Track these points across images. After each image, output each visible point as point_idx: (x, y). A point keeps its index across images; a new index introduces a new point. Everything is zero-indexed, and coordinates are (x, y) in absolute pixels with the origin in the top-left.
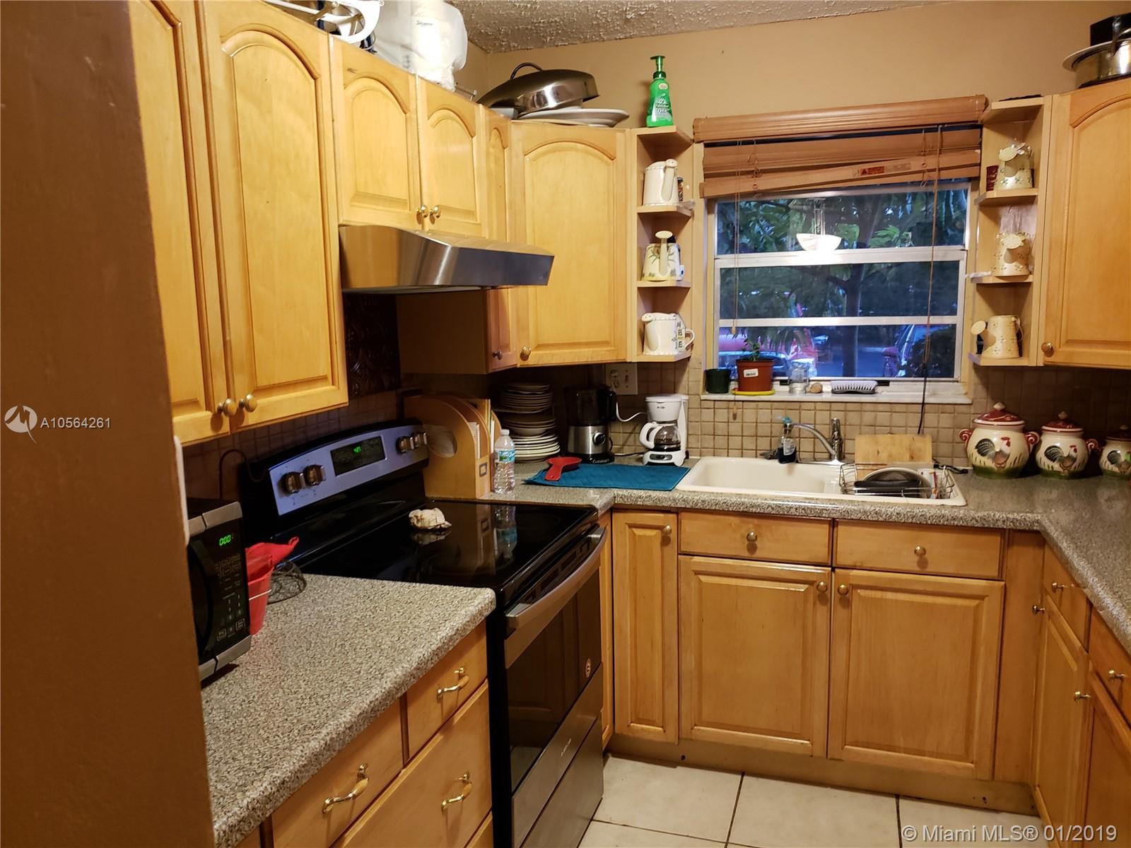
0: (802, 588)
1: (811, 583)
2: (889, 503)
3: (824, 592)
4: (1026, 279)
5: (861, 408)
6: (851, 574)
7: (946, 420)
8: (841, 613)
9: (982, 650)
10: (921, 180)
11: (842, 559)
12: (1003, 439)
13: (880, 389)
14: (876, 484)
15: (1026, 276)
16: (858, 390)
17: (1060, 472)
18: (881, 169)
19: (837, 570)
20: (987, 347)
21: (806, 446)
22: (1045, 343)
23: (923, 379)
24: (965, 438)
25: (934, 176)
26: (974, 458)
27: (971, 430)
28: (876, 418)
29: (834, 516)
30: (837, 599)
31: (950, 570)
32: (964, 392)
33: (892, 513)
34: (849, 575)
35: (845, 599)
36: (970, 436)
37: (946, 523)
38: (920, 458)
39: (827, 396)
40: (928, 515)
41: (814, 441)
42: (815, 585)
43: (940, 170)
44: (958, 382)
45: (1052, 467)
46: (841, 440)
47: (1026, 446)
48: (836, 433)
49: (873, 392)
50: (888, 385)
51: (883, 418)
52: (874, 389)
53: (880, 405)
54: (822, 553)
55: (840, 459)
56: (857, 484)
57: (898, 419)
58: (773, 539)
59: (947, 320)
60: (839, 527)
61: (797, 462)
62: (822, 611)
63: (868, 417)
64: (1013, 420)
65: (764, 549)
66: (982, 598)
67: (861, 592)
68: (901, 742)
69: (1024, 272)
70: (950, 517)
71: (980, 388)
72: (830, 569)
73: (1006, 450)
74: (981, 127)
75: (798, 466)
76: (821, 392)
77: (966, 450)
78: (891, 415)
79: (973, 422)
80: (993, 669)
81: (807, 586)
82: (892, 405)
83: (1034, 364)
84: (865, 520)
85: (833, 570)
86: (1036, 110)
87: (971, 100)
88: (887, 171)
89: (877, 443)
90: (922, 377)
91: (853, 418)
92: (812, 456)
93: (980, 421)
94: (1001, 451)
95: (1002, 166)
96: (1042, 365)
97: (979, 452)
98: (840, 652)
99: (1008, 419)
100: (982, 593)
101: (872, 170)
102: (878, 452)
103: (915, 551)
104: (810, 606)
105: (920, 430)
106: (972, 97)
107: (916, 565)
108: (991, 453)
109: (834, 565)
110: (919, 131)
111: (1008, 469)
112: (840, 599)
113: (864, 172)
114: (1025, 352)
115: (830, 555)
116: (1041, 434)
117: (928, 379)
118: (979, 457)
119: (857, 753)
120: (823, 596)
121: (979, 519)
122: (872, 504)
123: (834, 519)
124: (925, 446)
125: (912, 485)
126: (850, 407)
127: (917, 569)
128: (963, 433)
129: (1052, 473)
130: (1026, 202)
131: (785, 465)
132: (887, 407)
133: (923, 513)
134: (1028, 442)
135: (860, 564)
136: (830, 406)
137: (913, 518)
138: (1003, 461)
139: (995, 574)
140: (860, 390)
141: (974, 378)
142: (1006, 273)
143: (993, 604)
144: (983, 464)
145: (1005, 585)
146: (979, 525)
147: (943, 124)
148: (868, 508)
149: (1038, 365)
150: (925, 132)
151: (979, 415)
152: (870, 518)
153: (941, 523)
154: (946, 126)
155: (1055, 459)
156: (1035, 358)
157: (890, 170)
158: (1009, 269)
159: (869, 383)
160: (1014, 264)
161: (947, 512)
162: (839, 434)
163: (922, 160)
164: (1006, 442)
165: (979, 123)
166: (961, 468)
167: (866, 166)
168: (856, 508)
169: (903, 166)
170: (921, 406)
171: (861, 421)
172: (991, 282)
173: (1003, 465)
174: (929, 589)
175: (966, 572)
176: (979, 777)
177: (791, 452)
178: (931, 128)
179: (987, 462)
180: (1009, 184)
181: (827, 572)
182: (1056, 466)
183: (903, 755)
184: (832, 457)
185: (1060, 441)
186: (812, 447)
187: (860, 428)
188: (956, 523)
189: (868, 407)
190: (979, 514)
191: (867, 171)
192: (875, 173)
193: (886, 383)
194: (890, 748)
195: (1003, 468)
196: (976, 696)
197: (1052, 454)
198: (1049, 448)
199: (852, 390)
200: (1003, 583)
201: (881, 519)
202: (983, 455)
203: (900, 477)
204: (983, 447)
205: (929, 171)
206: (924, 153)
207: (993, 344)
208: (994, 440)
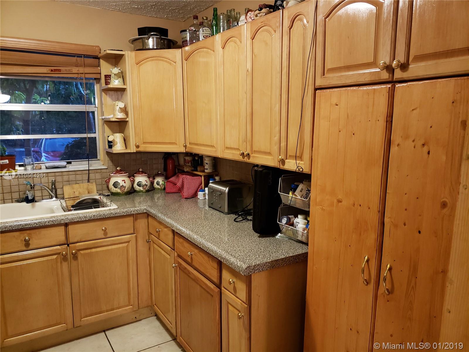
0: (55, 257)
1: (59, 254)
2: (88, 212)
3: (66, 256)
4: (126, 119)
5: (62, 174)
6: (77, 245)
7: (98, 176)
8: (74, 263)
9: (131, 262)
10: (77, 77)
11: (71, 240)
12: (123, 181)
13: (68, 165)
14: (81, 205)
15: (126, 118)
16: (58, 167)
17: (142, 191)
18: (60, 70)
19: (70, 245)
20: (114, 145)
21: (38, 194)
22: (136, 144)
23: (88, 160)
24: (108, 182)
25: (83, 76)
26: (112, 190)
27: (109, 179)
28: (69, 178)
29: (67, 222)
30: (72, 258)
31: (116, 234)
32: (102, 164)
33: (91, 216)
34: (76, 246)
35: (75, 257)
36: (109, 181)
37: (113, 216)
38: (92, 192)
39: (44, 170)
40: (106, 214)
41: (42, 191)
42: (61, 254)
43: (85, 73)
44: (99, 160)
45: (140, 189)
46: (56, 189)
47: (130, 182)
48: (53, 186)
49: (65, 167)
50: (71, 163)
51: (72, 177)
52: (65, 166)
53: (70, 172)
54: (62, 239)
55: (56, 197)
56: (73, 206)
57: (79, 177)
58: (37, 239)
59: (92, 135)
60: (69, 226)
61: (36, 202)
62: (65, 264)
63: (66, 178)
64: (125, 173)
65: (33, 243)
66: (128, 242)
67: (82, 252)
68: (104, 308)
69: (125, 117)
70: (114, 213)
71: (110, 162)
72: (67, 245)
73: (124, 185)
74: (99, 58)
75: (37, 204)
76: (41, 169)
77: (108, 187)
78: (75, 176)
79: (110, 175)
80: (135, 268)
81: (57, 255)
82: (75, 172)
83: (132, 151)
84: (81, 221)
85: (68, 245)
86: (121, 56)
87: (94, 47)
88: (62, 72)
89: (73, 188)
90: (87, 159)
91: (59, 179)
92: (41, 198)
93: (112, 175)
94: (123, 185)
95: (113, 75)
96: (135, 152)
97: (114, 187)
98: (75, 280)
99: (123, 173)
100: (129, 240)
101: (55, 70)
102: (74, 192)
103: (103, 230)
104: (59, 264)
105: (88, 181)
106: (94, 46)
107: (103, 235)
108: (119, 186)
109: (68, 244)
110: (74, 56)
111: (125, 192)
112: (73, 257)
113: (52, 71)
114: (128, 147)
115: (66, 239)
116: (134, 177)
117: (89, 160)
118: (115, 189)
119: (87, 320)
120: (65, 258)
121: (125, 212)
122: (82, 214)
123: (66, 223)
124: (93, 187)
125: (95, 203)
126: (57, 174)
127: (104, 237)
128: (106, 180)
129: (140, 191)
130: (122, 90)
131: (30, 204)
132: (74, 173)
133: (104, 214)
134: (131, 181)
135: (80, 240)
136: (48, 175)
137: (100, 216)
138: (124, 189)
139: (132, 232)
140: (60, 166)
141: (107, 158)
142: (119, 117)
143: (133, 243)
144: (116, 191)
145: (136, 235)
146: (125, 214)
147: (84, 55)
148: (81, 215)
149: (134, 152)
150: (77, 57)
151: (112, 173)
152: (82, 220)
153: (111, 216)
154: (85, 56)
155: (141, 186)
156: (132, 149)
157: (63, 71)
158: (120, 116)
159: (64, 163)
160: (122, 113)
161: (113, 211)
162: (55, 187)
163: (77, 69)
164: (124, 182)
165: (99, 57)
166: (106, 194)
167: (53, 68)
168: (76, 217)
169: (69, 70)
170: (88, 171)
171: (63, 179)
172: (114, 120)
173: (124, 191)
174: (109, 243)
175: (122, 234)
176: (134, 310)
177: (32, 197)
178: (79, 56)
179: (118, 190)
180: (116, 83)
181: (66, 247)
182: (141, 189)
183: (106, 313)
184: (53, 197)
185: (141, 179)
186: (41, 194)
187: (63, 183)
188: (117, 215)
189: (65, 173)
190: (125, 210)
191: (53, 70)
192: (57, 72)
193: (70, 163)
194: (100, 313)
195: (124, 192)
196: (130, 280)
197: (139, 185)
198: (138, 182)
199: (56, 167)
200: (135, 234)
201: (87, 219)
202: (116, 188)
203: (90, 201)
204: (115, 185)
205: (81, 73)
206: (77, 66)
207: (116, 145)
208: (119, 181)
